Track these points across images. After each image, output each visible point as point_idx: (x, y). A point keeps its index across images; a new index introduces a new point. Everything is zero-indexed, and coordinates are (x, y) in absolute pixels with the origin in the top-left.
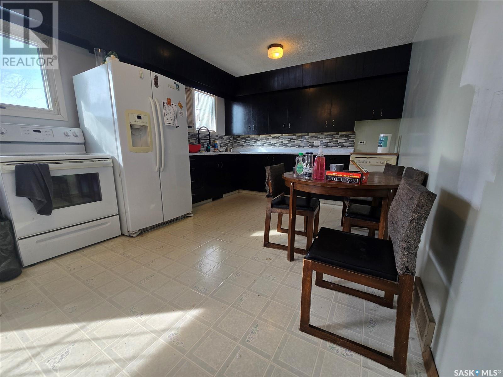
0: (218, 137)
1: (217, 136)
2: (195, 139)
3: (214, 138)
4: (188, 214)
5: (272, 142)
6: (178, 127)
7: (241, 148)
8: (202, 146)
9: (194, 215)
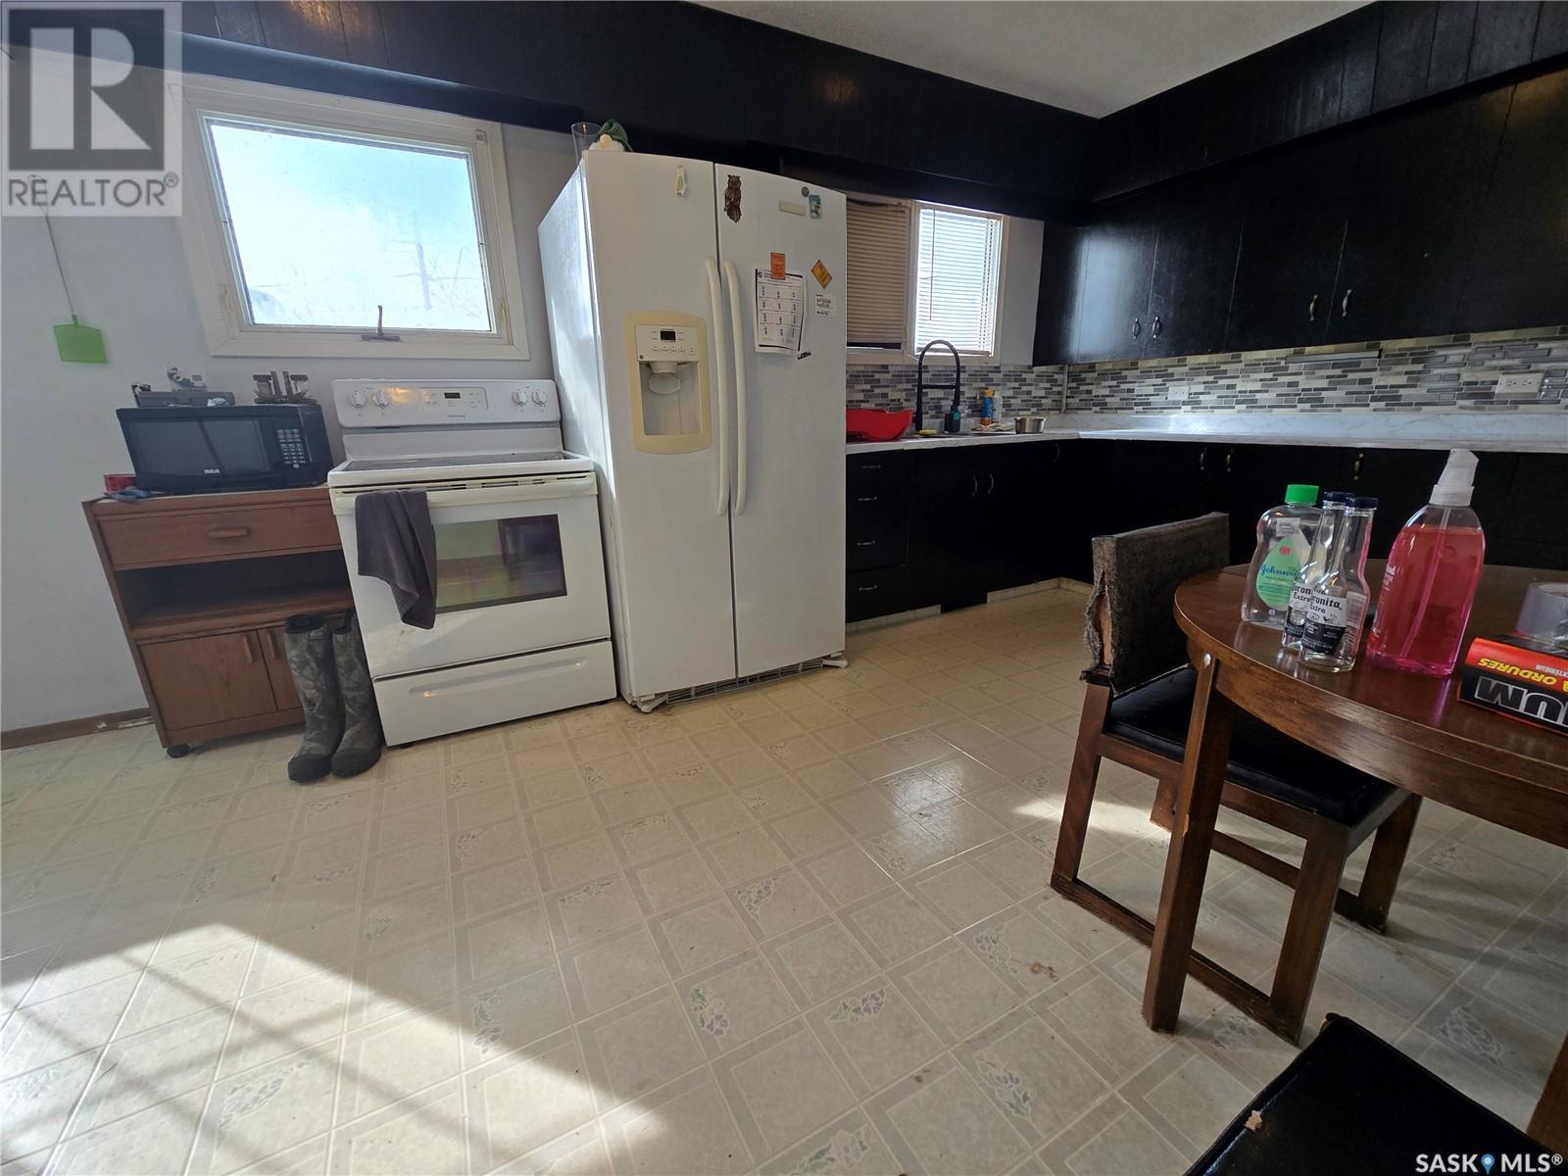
0: (1001, 375)
1: (997, 370)
2: (909, 386)
3: (982, 381)
4: (828, 657)
5: (1241, 385)
6: (806, 354)
7: (1095, 412)
8: (933, 412)
9: (849, 662)
